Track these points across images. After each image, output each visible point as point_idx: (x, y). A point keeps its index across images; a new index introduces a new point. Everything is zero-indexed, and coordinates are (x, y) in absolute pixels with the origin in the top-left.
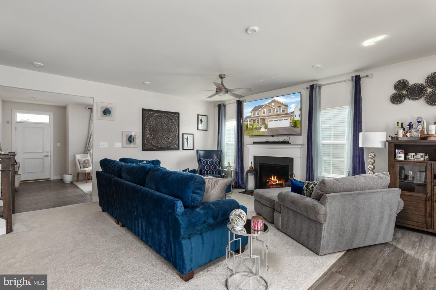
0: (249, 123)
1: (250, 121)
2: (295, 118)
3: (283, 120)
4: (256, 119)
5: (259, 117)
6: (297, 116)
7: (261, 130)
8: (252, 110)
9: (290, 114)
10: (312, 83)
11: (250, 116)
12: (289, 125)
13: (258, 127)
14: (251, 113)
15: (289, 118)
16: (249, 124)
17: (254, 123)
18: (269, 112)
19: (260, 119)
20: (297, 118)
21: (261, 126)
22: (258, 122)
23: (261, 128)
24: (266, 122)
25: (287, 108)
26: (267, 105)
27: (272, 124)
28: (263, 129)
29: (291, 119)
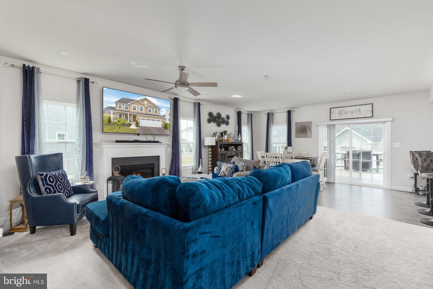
0: (112, 116)
1: (114, 114)
2: (166, 121)
3: (156, 121)
4: (123, 114)
5: (129, 111)
6: (168, 120)
7: (131, 127)
8: (117, 102)
9: (161, 116)
10: (177, 97)
11: (115, 108)
12: (161, 127)
13: (127, 123)
14: (116, 104)
15: (161, 120)
16: (112, 118)
17: (120, 117)
18: (142, 110)
19: (130, 114)
20: (167, 122)
21: (131, 123)
22: (127, 118)
23: (131, 125)
24: (137, 119)
25: (159, 110)
26: (138, 101)
27: (145, 123)
28: (133, 127)
29: (162, 121)
